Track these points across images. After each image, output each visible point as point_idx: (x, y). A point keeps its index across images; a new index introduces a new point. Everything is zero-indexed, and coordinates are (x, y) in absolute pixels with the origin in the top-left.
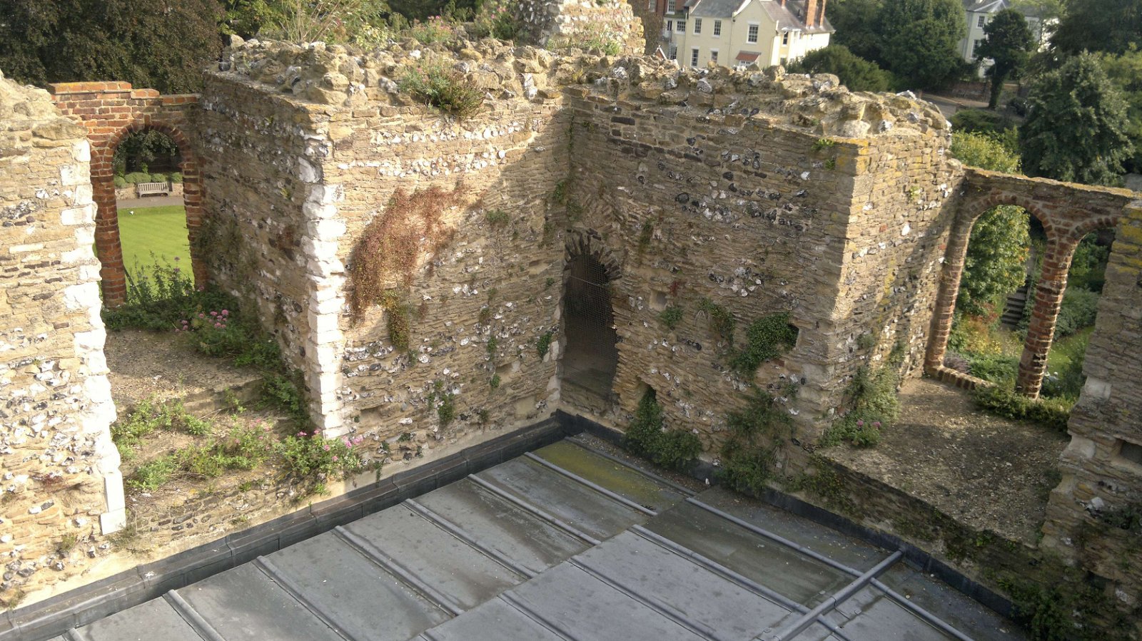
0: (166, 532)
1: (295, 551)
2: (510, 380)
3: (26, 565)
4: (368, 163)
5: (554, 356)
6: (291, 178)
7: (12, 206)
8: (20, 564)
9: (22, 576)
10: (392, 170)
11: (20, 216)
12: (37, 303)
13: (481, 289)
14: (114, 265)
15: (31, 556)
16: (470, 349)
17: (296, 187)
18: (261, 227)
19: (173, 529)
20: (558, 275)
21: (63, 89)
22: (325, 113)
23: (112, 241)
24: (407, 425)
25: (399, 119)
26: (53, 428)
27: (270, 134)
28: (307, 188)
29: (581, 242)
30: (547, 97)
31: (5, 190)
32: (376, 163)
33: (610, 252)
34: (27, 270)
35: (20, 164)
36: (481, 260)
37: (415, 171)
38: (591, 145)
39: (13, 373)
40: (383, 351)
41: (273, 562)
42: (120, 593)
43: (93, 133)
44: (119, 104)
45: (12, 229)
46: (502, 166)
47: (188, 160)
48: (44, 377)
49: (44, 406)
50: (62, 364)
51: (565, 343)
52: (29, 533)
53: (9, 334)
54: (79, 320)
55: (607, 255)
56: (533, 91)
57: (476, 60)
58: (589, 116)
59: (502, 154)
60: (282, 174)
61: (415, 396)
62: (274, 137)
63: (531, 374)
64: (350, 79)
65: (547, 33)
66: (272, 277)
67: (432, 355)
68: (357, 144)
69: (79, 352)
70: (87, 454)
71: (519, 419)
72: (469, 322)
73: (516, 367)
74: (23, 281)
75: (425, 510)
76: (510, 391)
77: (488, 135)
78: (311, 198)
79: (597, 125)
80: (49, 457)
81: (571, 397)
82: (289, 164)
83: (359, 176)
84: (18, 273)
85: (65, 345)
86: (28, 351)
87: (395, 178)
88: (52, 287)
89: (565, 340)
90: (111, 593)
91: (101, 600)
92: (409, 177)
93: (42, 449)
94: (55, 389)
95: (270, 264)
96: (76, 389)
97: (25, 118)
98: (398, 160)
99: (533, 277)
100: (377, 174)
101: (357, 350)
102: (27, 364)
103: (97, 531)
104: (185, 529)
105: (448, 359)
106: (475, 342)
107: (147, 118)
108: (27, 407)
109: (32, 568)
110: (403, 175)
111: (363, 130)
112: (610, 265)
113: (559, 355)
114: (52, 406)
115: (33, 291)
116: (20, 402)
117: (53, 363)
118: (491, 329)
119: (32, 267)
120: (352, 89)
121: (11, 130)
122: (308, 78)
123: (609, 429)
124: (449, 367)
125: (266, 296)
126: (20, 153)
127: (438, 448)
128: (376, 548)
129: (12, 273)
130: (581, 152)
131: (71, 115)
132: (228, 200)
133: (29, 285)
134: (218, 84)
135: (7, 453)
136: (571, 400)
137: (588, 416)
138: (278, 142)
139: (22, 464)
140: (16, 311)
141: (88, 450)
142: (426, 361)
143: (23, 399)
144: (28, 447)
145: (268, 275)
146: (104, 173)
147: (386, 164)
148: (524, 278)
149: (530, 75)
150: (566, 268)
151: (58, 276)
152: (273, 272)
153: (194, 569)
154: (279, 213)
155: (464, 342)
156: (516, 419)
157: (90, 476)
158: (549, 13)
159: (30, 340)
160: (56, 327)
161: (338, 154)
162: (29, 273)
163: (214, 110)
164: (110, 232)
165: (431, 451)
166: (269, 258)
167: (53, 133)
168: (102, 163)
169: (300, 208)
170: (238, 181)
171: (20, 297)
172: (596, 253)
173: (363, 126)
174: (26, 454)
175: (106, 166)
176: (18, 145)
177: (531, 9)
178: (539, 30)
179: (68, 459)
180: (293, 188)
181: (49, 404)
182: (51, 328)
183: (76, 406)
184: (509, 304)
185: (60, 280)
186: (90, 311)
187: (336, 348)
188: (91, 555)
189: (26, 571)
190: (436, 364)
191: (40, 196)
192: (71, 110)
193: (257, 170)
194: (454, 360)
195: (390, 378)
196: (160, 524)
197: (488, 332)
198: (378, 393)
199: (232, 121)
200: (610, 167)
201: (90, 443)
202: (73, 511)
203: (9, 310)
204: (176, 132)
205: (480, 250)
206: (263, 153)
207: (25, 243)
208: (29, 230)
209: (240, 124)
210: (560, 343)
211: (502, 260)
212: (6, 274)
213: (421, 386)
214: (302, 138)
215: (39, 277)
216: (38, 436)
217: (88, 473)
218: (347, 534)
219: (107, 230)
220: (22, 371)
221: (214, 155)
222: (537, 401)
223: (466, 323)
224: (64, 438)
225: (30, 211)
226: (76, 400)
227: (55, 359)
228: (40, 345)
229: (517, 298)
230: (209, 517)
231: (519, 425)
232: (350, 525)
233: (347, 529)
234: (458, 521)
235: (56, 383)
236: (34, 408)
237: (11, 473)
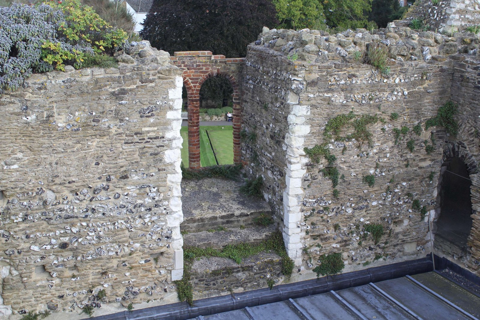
0: (202, 286)
1: (266, 308)
2: (401, 230)
3: (136, 289)
4: (326, 95)
5: (432, 219)
6: (283, 101)
7: (145, 107)
8: (133, 288)
9: (133, 295)
10: (339, 98)
11: (149, 113)
12: (152, 157)
13: (387, 172)
14: (195, 145)
15: (137, 285)
16: (378, 208)
17: (286, 106)
18: (267, 128)
19: (206, 284)
20: (437, 169)
21: (180, 54)
22: (303, 66)
23: (196, 132)
24: (336, 248)
25: (345, 70)
26: (153, 221)
27: (275, 78)
28: (291, 107)
29: (453, 149)
30: (437, 60)
31: (143, 99)
32: (330, 95)
33: (472, 156)
34: (149, 140)
35: (151, 87)
36: (388, 155)
37: (352, 100)
38: (464, 89)
39: (138, 191)
40: (326, 203)
41: (253, 312)
42: (177, 313)
43: (192, 77)
44: (206, 62)
45: (144, 119)
46: (405, 100)
47: (236, 92)
48: (151, 195)
49: (150, 209)
50: (161, 189)
51: (439, 211)
52: (138, 273)
53: (138, 171)
54: (170, 168)
55: (469, 158)
56: (429, 57)
57: (396, 39)
58: (464, 72)
59: (406, 93)
60: (279, 100)
61: (342, 231)
62: (277, 79)
63: (415, 229)
64: (319, 48)
65: (444, 25)
66: (270, 156)
67: (354, 209)
68: (320, 83)
69: (169, 183)
70: (168, 237)
71: (406, 255)
72: (378, 192)
73: (406, 222)
74: (147, 145)
75: (340, 298)
76: (401, 236)
77: (397, 81)
78: (292, 113)
79: (468, 78)
80: (150, 236)
81: (441, 246)
82: (283, 93)
83: (319, 102)
84: (145, 141)
85: (163, 180)
86: (146, 181)
87: (340, 104)
88: (159, 149)
89: (439, 210)
90: (173, 312)
91: (168, 314)
92: (348, 104)
93: (147, 231)
94: (156, 201)
95: (270, 149)
96: (166, 203)
97: (156, 65)
98: (343, 94)
99: (421, 168)
100: (329, 101)
101: (310, 200)
102: (144, 187)
103: (169, 279)
104: (212, 286)
105: (363, 212)
106: (381, 204)
107: (218, 70)
108: (143, 209)
109: (137, 291)
110: (345, 102)
111: (324, 76)
112: (471, 164)
113: (434, 219)
114: (154, 209)
115: (151, 151)
116: (140, 206)
117: (156, 188)
118: (392, 198)
119: (151, 139)
120: (320, 53)
121: (148, 70)
122: (298, 48)
123: (462, 269)
124: (364, 217)
125: (267, 166)
126: (151, 81)
127: (354, 264)
128: (310, 314)
129: (142, 141)
130: (457, 94)
131: (183, 67)
132: (253, 114)
133: (149, 148)
134: (254, 52)
135: (131, 231)
136: (440, 248)
137: (449, 259)
138: (279, 82)
139: (138, 238)
140: (142, 160)
141: (168, 235)
142: (351, 212)
143: (141, 205)
144: (141, 230)
145: (268, 155)
146: (195, 97)
147: (336, 96)
148: (415, 169)
149: (427, 48)
150: (443, 165)
151: (162, 144)
152: (270, 153)
153: (214, 308)
154: (276, 120)
155: (375, 203)
156: (404, 255)
157: (168, 249)
158: (446, 14)
159: (147, 175)
160: (159, 170)
161: (309, 89)
162: (149, 142)
163: (251, 66)
164: (195, 128)
165: (350, 266)
166: (269, 145)
167: (167, 72)
168: (194, 92)
169: (286, 118)
170: (258, 103)
171: (144, 153)
172: (463, 156)
173: (324, 74)
174: (140, 233)
175: (196, 94)
176: (151, 77)
177: (435, 12)
178: (440, 24)
179: (159, 239)
180: (284, 107)
181: (153, 209)
182: (157, 170)
183: (164, 212)
184: (404, 184)
185: (163, 146)
186: (175, 164)
187: (299, 198)
188: (165, 290)
189: (135, 292)
190: (356, 214)
191: (158, 103)
192: (183, 65)
193: (268, 98)
194: (368, 213)
195: (329, 219)
196: (199, 281)
197: (390, 199)
198: (321, 226)
199: (258, 71)
200: (475, 104)
201: (170, 232)
202: (159, 266)
203: (139, 160)
204: (232, 77)
205: (388, 149)
206: (271, 88)
207: (149, 127)
208: (152, 120)
209: (262, 72)
210: (436, 211)
211: (401, 156)
212: (140, 141)
213: (346, 226)
214: (291, 79)
215: (153, 144)
216: (146, 225)
217: (168, 247)
218: (295, 304)
219: (194, 126)
220: (142, 190)
221: (248, 89)
222: (418, 245)
223: (376, 192)
224: (158, 227)
225: (153, 111)
226: (165, 209)
227: (158, 186)
228: (151, 178)
229: (410, 180)
230: (224, 281)
231: (405, 258)
232: (298, 299)
233: (296, 301)
234: (359, 307)
235: (157, 198)
236: (146, 210)
237: (132, 241)
